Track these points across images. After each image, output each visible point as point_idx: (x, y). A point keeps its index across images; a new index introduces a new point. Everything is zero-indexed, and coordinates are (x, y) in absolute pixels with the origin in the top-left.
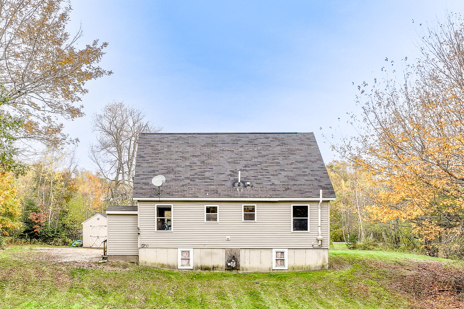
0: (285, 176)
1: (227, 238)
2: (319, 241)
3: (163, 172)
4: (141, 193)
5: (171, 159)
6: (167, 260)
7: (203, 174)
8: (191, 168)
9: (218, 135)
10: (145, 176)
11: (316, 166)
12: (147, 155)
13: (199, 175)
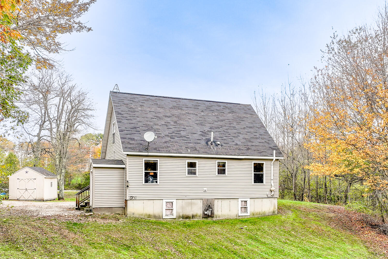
0: (243, 138)
1: (204, 190)
2: (272, 192)
3: (144, 129)
4: (130, 148)
5: (147, 118)
6: (153, 211)
7: (179, 133)
8: (167, 127)
9: (180, 100)
10: (129, 132)
11: (262, 131)
12: (125, 112)
13: (176, 134)
